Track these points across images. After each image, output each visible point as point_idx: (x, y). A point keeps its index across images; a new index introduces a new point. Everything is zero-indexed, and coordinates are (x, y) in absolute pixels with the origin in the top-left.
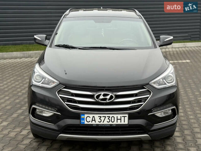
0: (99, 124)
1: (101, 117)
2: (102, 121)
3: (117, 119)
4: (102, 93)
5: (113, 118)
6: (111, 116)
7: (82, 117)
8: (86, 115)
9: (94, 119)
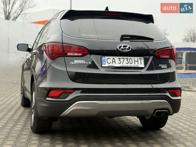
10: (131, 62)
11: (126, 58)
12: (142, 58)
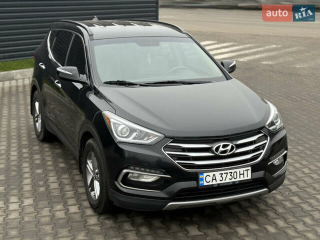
0: (220, 184)
1: (222, 174)
2: (224, 179)
3: (240, 174)
4: (222, 144)
5: (235, 173)
6: (233, 171)
7: (201, 177)
8: (205, 174)
9: (214, 178)
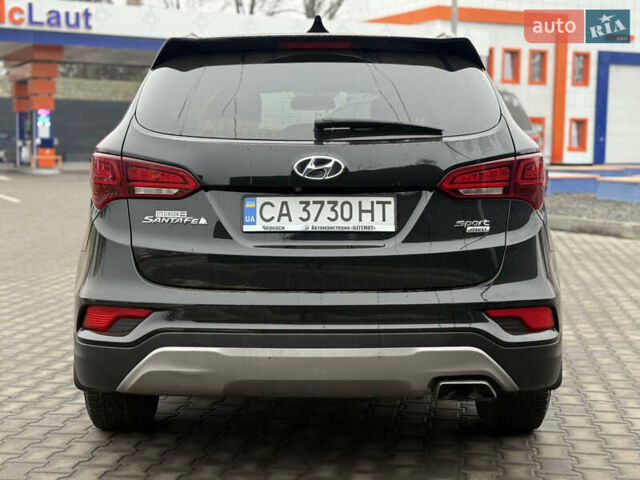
10: (346, 216)
11: (329, 202)
12: (391, 199)
